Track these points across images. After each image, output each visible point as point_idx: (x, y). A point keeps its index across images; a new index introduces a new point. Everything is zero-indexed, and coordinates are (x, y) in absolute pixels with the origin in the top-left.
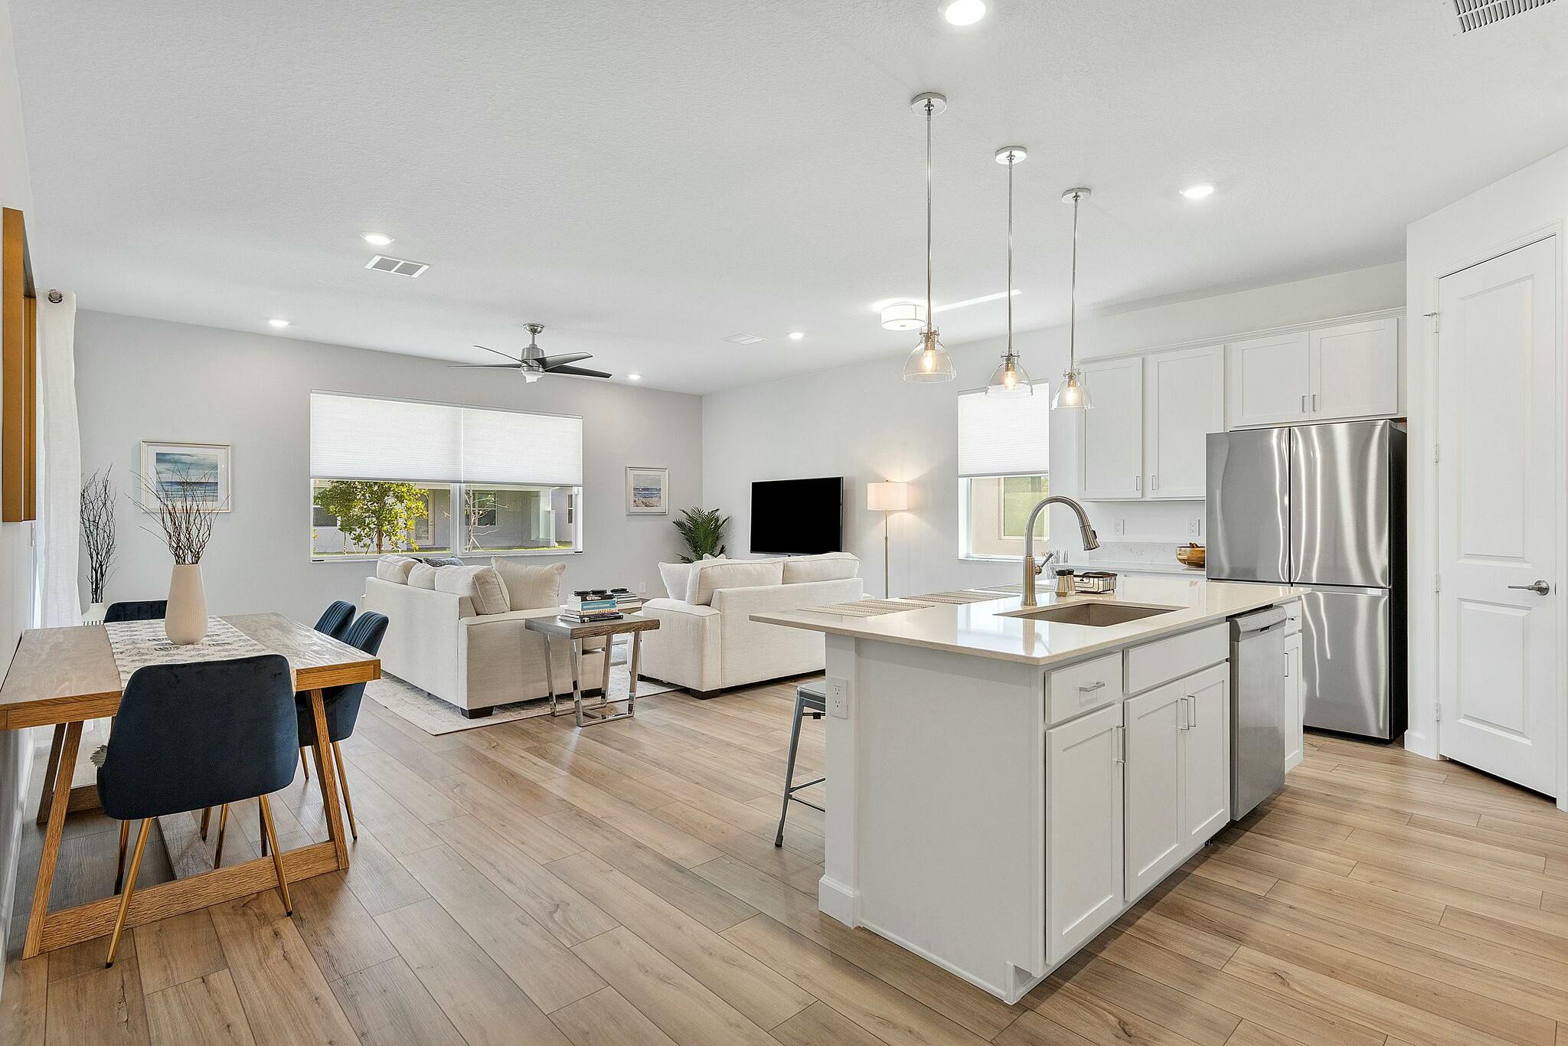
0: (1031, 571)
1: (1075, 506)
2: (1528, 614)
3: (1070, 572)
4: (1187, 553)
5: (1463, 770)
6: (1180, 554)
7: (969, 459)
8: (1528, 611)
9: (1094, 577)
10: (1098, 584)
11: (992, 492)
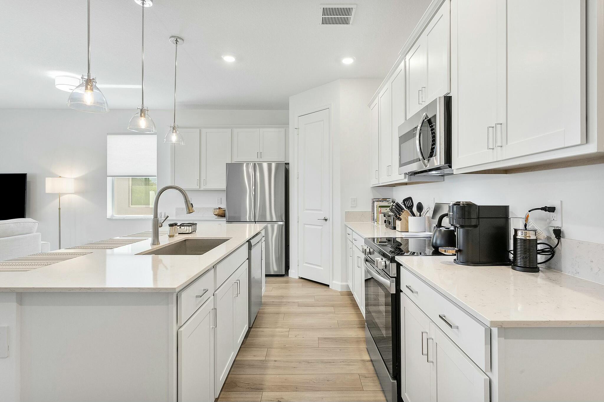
0: (157, 225)
1: (181, 190)
2: (322, 228)
3: (176, 224)
4: (217, 212)
5: (307, 281)
6: (215, 212)
7: (112, 169)
8: (322, 227)
9: (187, 226)
10: (189, 229)
11: (127, 184)
